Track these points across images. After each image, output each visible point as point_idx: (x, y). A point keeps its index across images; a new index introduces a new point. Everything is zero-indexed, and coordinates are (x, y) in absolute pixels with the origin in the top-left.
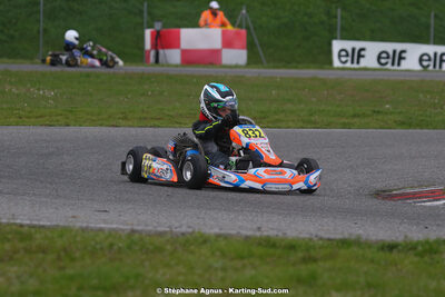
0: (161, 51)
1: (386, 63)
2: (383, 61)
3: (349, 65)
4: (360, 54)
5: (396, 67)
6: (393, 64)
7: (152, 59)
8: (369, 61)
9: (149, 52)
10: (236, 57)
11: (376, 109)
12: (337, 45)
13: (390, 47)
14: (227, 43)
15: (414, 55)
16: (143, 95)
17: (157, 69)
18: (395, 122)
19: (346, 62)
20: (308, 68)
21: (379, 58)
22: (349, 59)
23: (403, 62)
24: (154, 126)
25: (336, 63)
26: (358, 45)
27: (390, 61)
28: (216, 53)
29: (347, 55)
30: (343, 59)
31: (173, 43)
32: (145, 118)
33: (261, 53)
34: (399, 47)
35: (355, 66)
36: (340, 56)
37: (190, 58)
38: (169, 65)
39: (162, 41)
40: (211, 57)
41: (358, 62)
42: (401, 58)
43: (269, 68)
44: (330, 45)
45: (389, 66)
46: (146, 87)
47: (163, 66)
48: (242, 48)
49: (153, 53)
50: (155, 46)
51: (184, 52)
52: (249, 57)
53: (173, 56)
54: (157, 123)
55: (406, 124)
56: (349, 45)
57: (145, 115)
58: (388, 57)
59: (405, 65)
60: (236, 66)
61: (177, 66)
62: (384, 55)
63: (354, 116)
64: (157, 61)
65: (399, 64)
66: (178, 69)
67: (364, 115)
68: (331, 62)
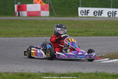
0: (20, 12)
1: (97, 15)
2: (95, 14)
3: (84, 16)
4: (87, 12)
5: (100, 16)
6: (99, 15)
7: (17, 15)
8: (91, 14)
9: (16, 12)
10: (46, 13)
11: (86, 30)
12: (80, 9)
13: (97, 9)
14: (43, 9)
15: (106, 12)
16: (11, 27)
17: (19, 18)
18: (92, 34)
19: (83, 15)
20: (69, 17)
21: (94, 13)
22: (84, 14)
23: (102, 14)
24: (10, 37)
25: (80, 15)
26: (87, 9)
27: (98, 14)
28: (38, 13)
29: (83, 12)
30: (82, 14)
31: (24, 9)
32: (7, 34)
33: (54, 12)
34: (101, 9)
35: (86, 16)
36: (81, 13)
37: (30, 14)
38: (23, 17)
39: (21, 9)
40: (37, 14)
41: (87, 15)
42: (101, 13)
43: (56, 17)
44: (77, 9)
45: (97, 16)
46: (12, 24)
47: (21, 17)
48: (48, 10)
49: (17, 13)
50: (18, 10)
51: (28, 12)
52: (50, 14)
53: (24, 14)
54: (11, 36)
55: (96, 35)
56: (84, 9)
57: (7, 33)
58: (97, 13)
59: (103, 15)
60: (46, 17)
61: (25, 17)
62: (96, 12)
63: (79, 32)
64: (19, 15)
65: (101, 15)
66: (26, 18)
67: (82, 32)
68: (78, 15)
